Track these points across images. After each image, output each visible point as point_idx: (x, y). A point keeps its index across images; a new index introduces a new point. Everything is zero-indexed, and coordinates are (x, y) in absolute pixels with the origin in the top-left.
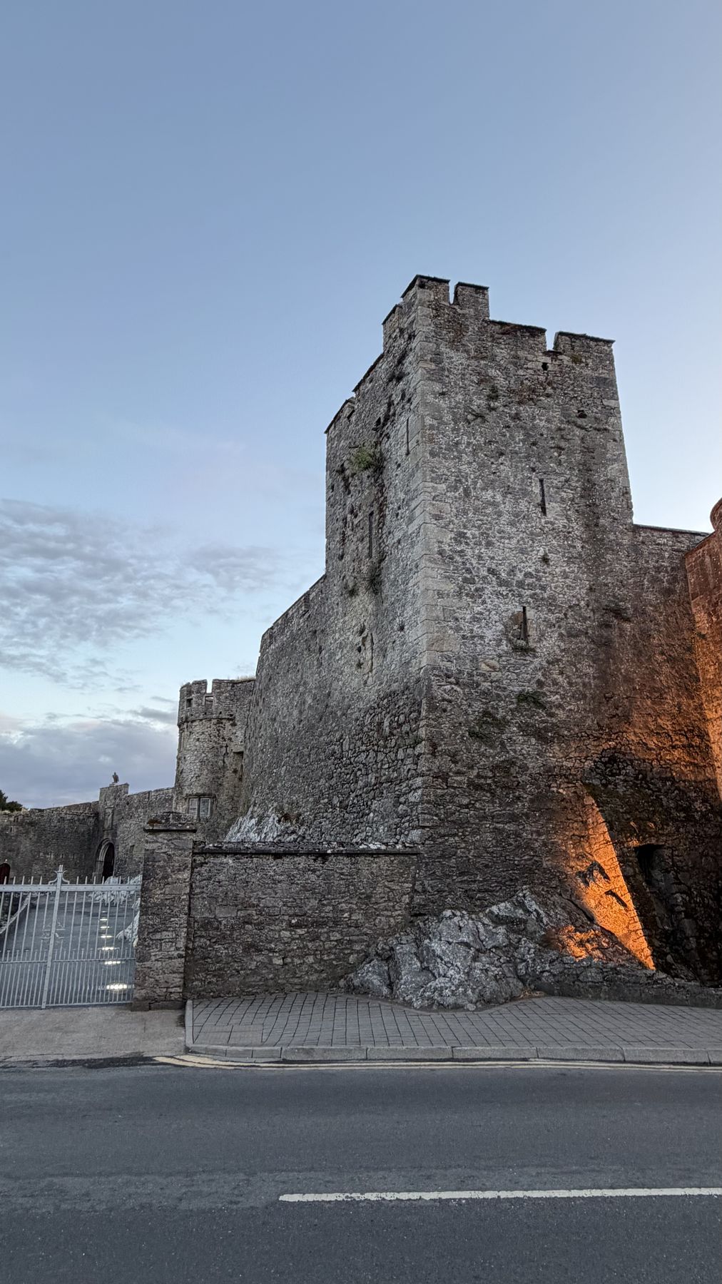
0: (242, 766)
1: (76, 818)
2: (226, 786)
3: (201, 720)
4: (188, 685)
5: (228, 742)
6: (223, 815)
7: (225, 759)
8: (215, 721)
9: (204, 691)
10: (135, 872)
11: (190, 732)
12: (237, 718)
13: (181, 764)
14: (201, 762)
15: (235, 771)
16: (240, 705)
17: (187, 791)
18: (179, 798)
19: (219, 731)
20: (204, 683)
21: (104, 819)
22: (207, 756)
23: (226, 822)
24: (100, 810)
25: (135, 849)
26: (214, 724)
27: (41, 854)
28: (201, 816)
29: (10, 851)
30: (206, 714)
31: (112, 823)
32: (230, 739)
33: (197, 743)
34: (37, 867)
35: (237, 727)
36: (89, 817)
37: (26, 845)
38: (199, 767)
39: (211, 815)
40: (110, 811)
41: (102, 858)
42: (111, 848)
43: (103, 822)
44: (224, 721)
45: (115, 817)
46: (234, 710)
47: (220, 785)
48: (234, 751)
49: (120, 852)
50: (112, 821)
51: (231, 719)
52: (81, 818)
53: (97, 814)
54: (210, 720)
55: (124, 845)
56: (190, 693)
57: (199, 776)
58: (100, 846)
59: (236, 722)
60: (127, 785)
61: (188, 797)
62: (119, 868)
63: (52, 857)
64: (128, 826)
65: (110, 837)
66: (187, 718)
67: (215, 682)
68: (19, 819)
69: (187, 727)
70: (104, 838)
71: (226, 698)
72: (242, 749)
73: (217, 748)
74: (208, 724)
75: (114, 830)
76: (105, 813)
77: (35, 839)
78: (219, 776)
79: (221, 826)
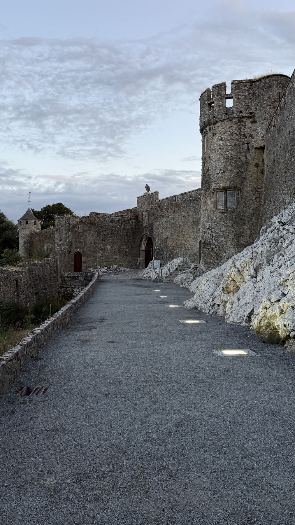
0: (263, 160)
1: (123, 220)
2: (250, 179)
3: (223, 121)
4: (208, 91)
5: (249, 139)
6: (248, 204)
7: (247, 155)
8: (235, 120)
9: (224, 93)
10: (170, 257)
11: (213, 134)
12: (257, 116)
13: (206, 164)
14: (226, 159)
15: (257, 165)
16: (260, 102)
17: (214, 186)
18: (207, 193)
19: (240, 129)
20: (224, 85)
21: (142, 219)
22: (230, 153)
23: (251, 211)
24: (139, 212)
25: (168, 240)
26: (235, 123)
27: (101, 245)
28: (228, 206)
29: (80, 243)
30: (227, 114)
31: (149, 222)
32: (251, 136)
33: (221, 142)
34: (99, 254)
35: (257, 124)
36: (131, 219)
37: (90, 238)
38: (223, 164)
39: (237, 205)
40: (146, 213)
41: (143, 248)
42: (150, 241)
43: (142, 222)
44: (244, 120)
45: (151, 218)
46: (253, 108)
47: (244, 178)
48: (255, 146)
49: (157, 242)
50: (149, 220)
51: (252, 117)
52: (126, 219)
53: (137, 217)
54: (231, 120)
55: (159, 238)
56: (209, 97)
57: (224, 172)
58: (141, 240)
59: (256, 119)
60: (157, 193)
61: (216, 191)
62: (157, 255)
63: (109, 247)
64: (161, 223)
65: (148, 233)
66: (209, 121)
67: (234, 82)
68: (83, 220)
69: (210, 129)
70: (144, 234)
71: (246, 97)
72: (263, 143)
73: (239, 146)
74: (229, 124)
75: (150, 227)
76: (143, 215)
77: (95, 234)
78: (243, 170)
79: (247, 214)
